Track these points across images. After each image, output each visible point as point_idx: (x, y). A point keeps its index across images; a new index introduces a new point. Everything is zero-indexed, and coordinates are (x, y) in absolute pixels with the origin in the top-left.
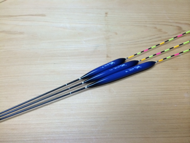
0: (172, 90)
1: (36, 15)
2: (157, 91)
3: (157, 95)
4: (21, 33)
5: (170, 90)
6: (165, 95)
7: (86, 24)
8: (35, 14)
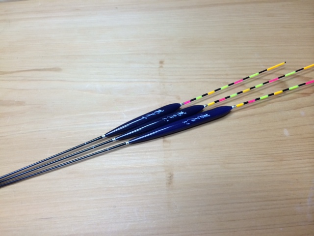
0: (274, 201)
1: (44, 70)
2: (248, 202)
3: (249, 211)
4: (20, 103)
5: (272, 201)
6: (263, 209)
7: (128, 82)
8: (43, 68)
